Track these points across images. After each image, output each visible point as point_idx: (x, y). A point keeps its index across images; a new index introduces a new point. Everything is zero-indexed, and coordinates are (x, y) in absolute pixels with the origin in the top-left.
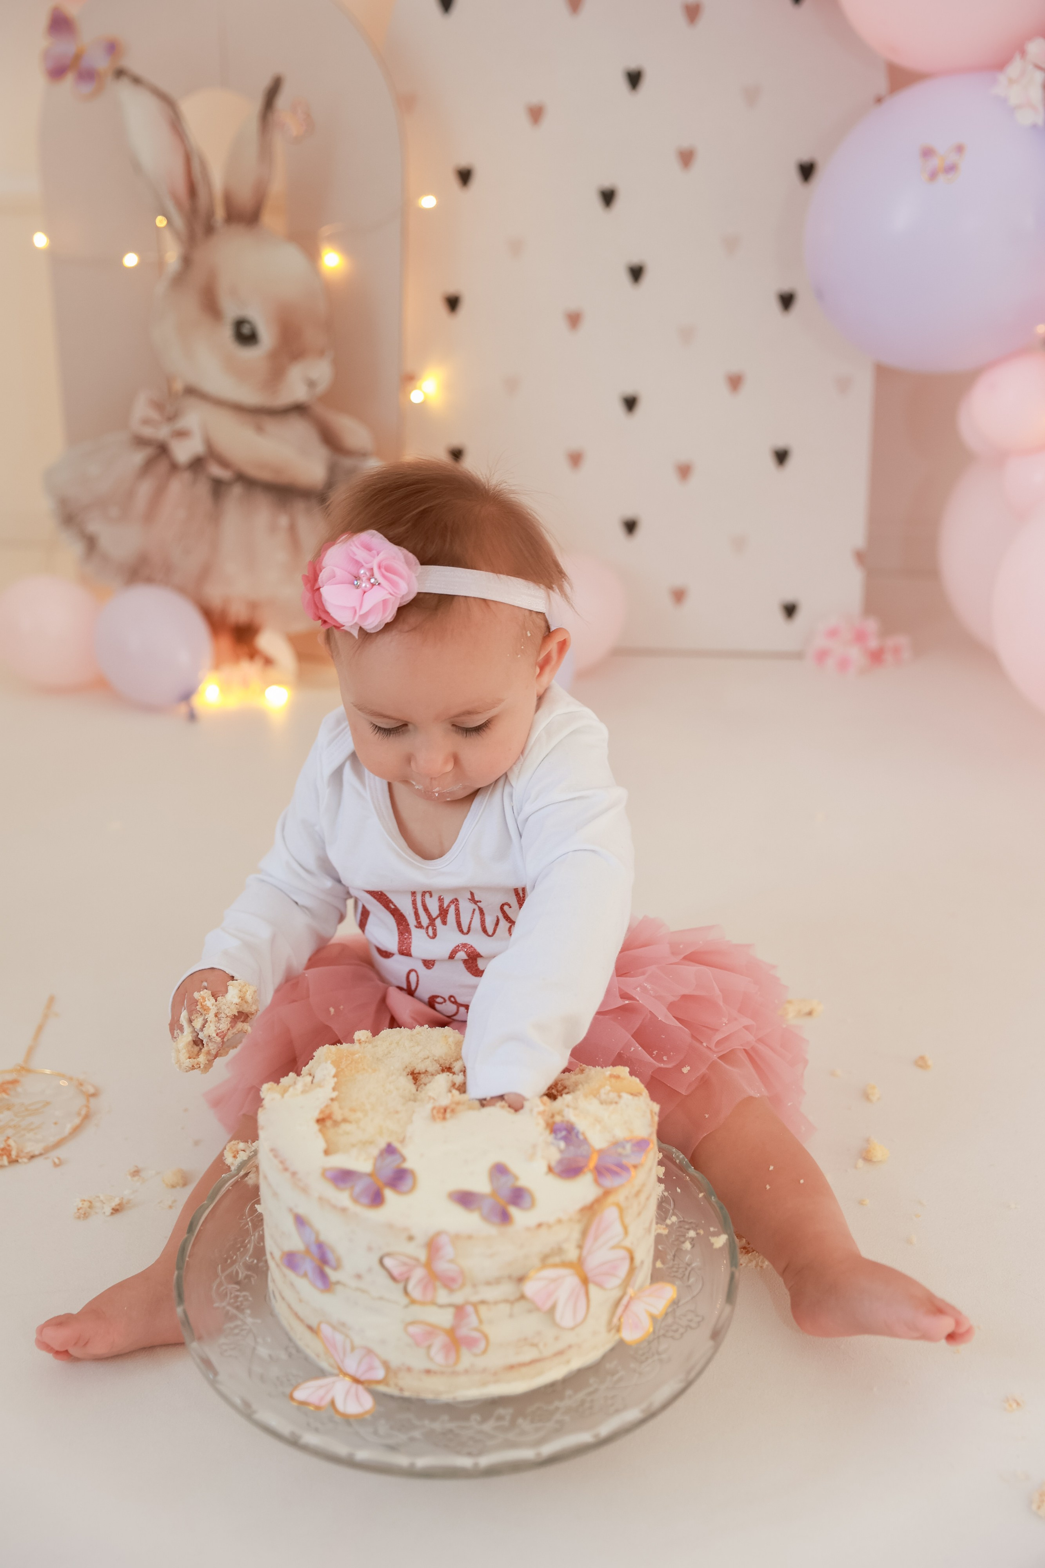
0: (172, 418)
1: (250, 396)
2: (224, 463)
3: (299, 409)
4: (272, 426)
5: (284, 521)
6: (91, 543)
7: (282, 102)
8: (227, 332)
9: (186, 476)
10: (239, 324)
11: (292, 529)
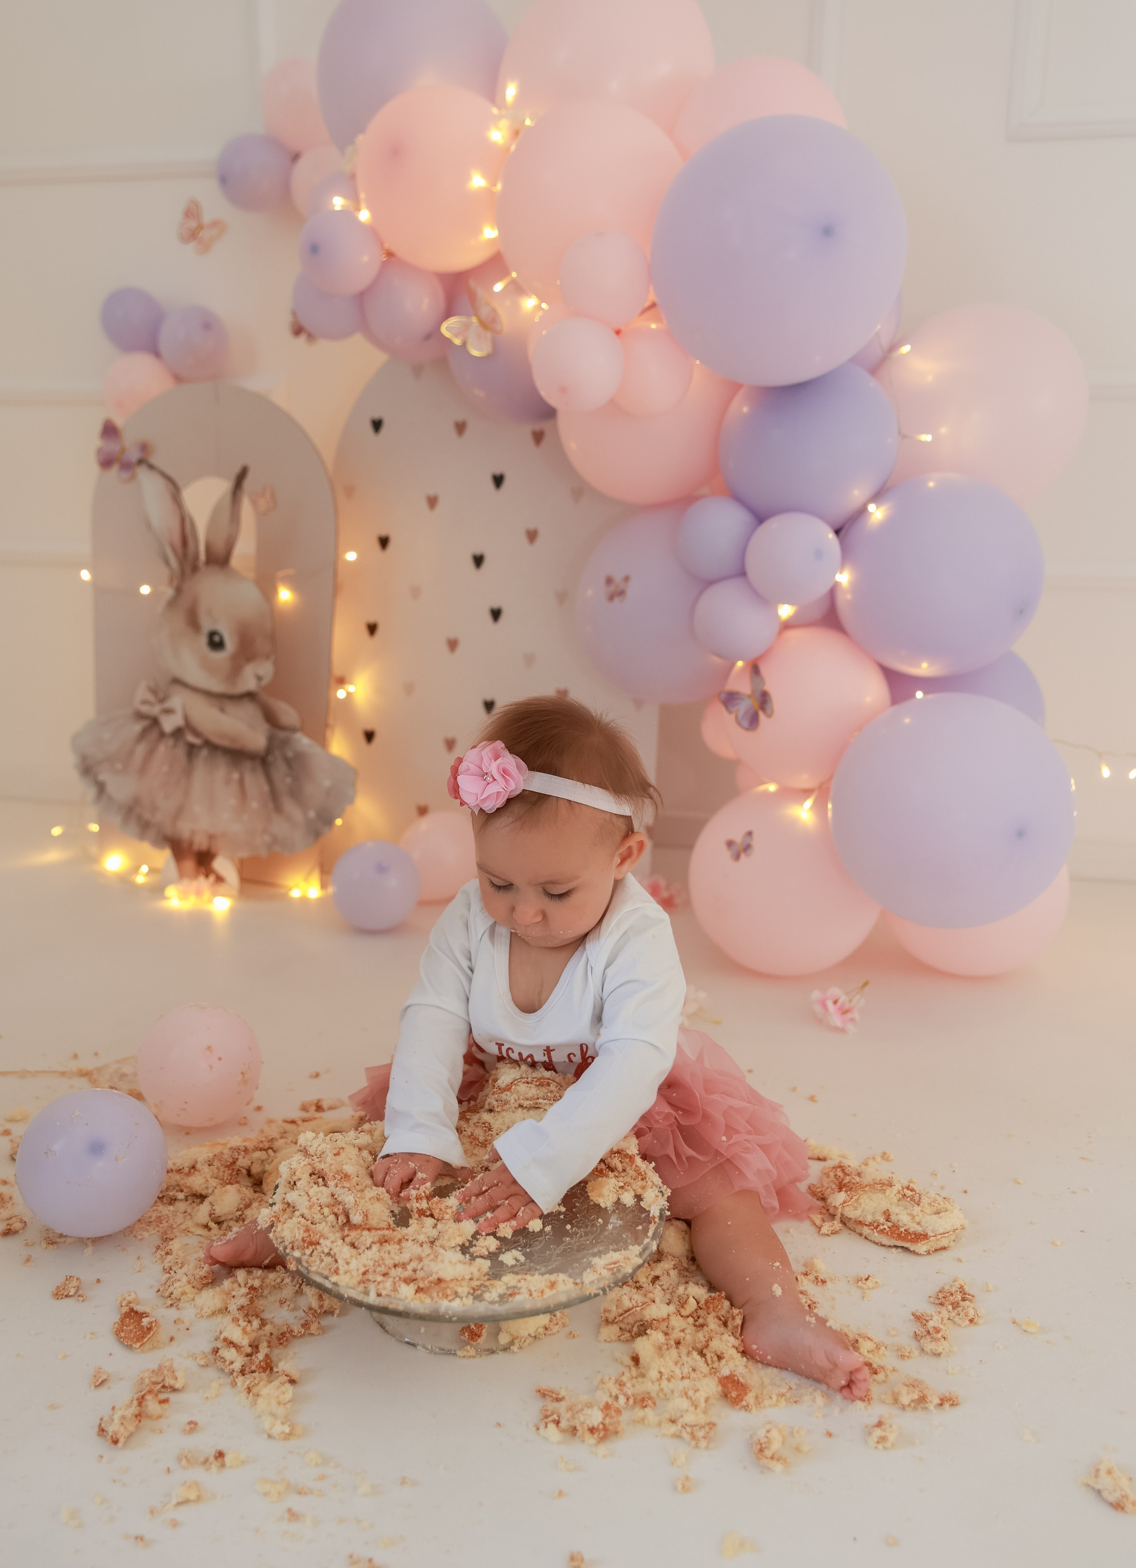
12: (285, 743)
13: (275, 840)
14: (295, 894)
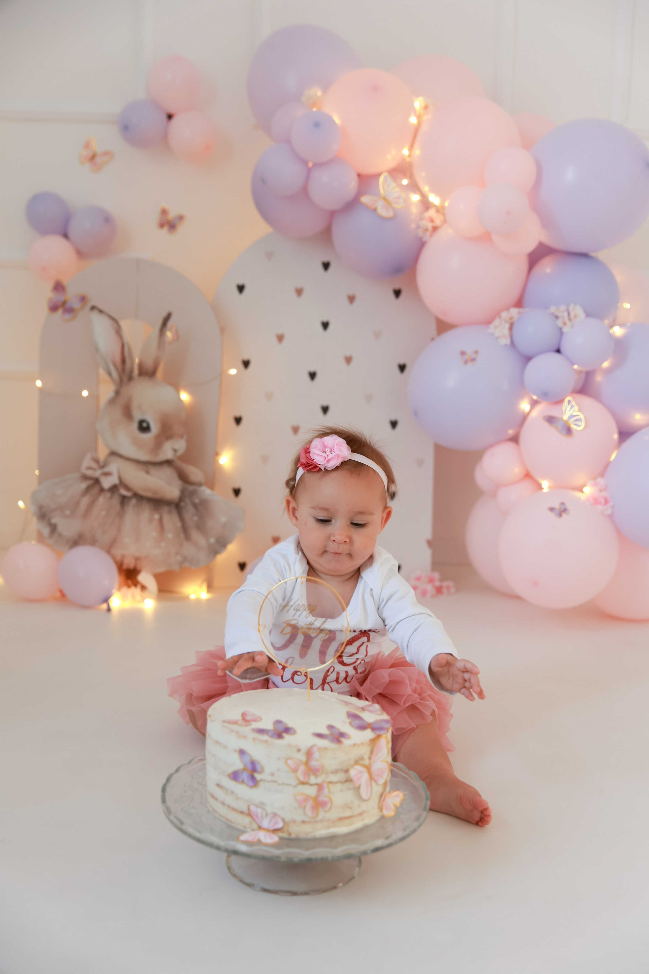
0: (102, 467)
1: (144, 456)
2: (128, 488)
3: (168, 463)
4: (154, 471)
5: (157, 516)
6: (53, 528)
7: (170, 324)
8: (135, 426)
9: (108, 495)
10: (141, 422)
11: (161, 520)
12: (193, 493)
13: (185, 559)
14: (192, 596)
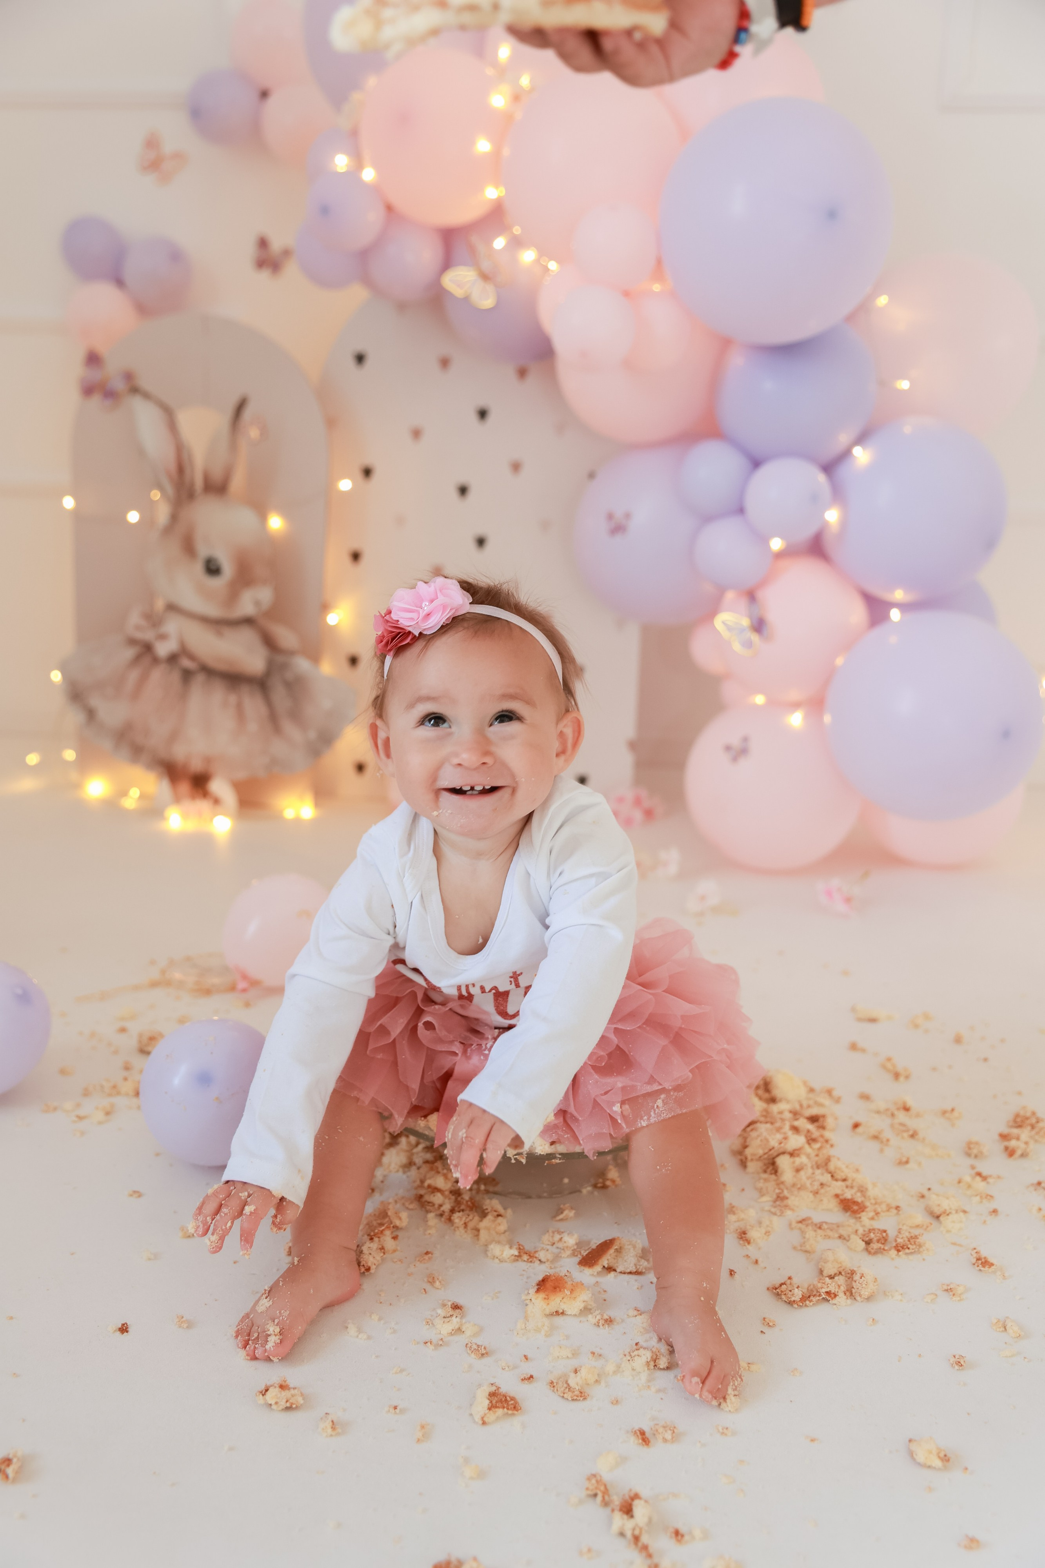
12: (284, 667)
13: (274, 761)
14: (289, 813)
